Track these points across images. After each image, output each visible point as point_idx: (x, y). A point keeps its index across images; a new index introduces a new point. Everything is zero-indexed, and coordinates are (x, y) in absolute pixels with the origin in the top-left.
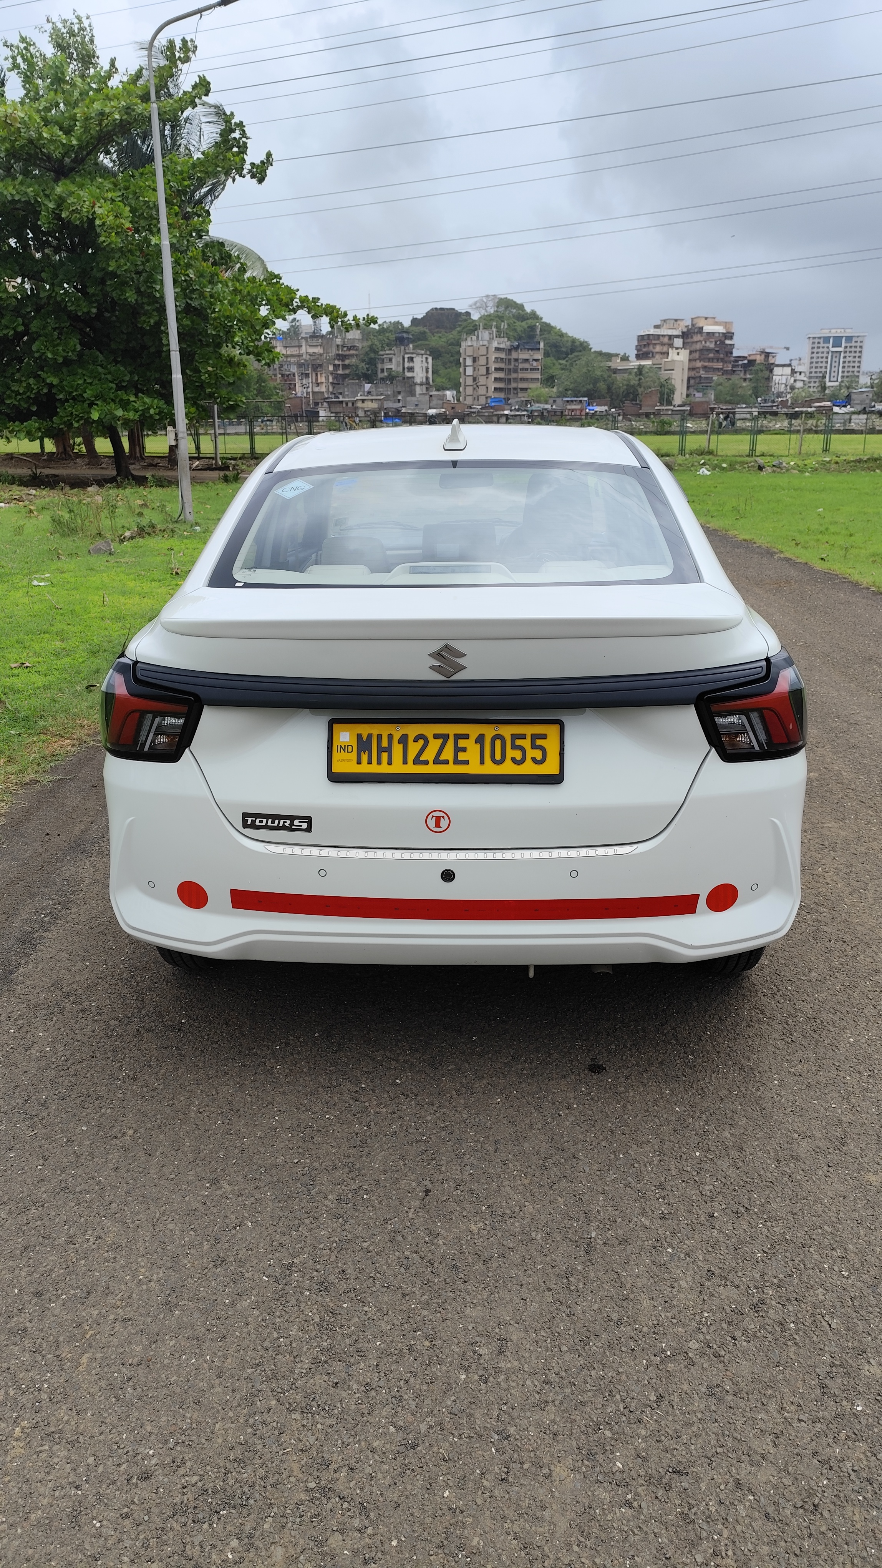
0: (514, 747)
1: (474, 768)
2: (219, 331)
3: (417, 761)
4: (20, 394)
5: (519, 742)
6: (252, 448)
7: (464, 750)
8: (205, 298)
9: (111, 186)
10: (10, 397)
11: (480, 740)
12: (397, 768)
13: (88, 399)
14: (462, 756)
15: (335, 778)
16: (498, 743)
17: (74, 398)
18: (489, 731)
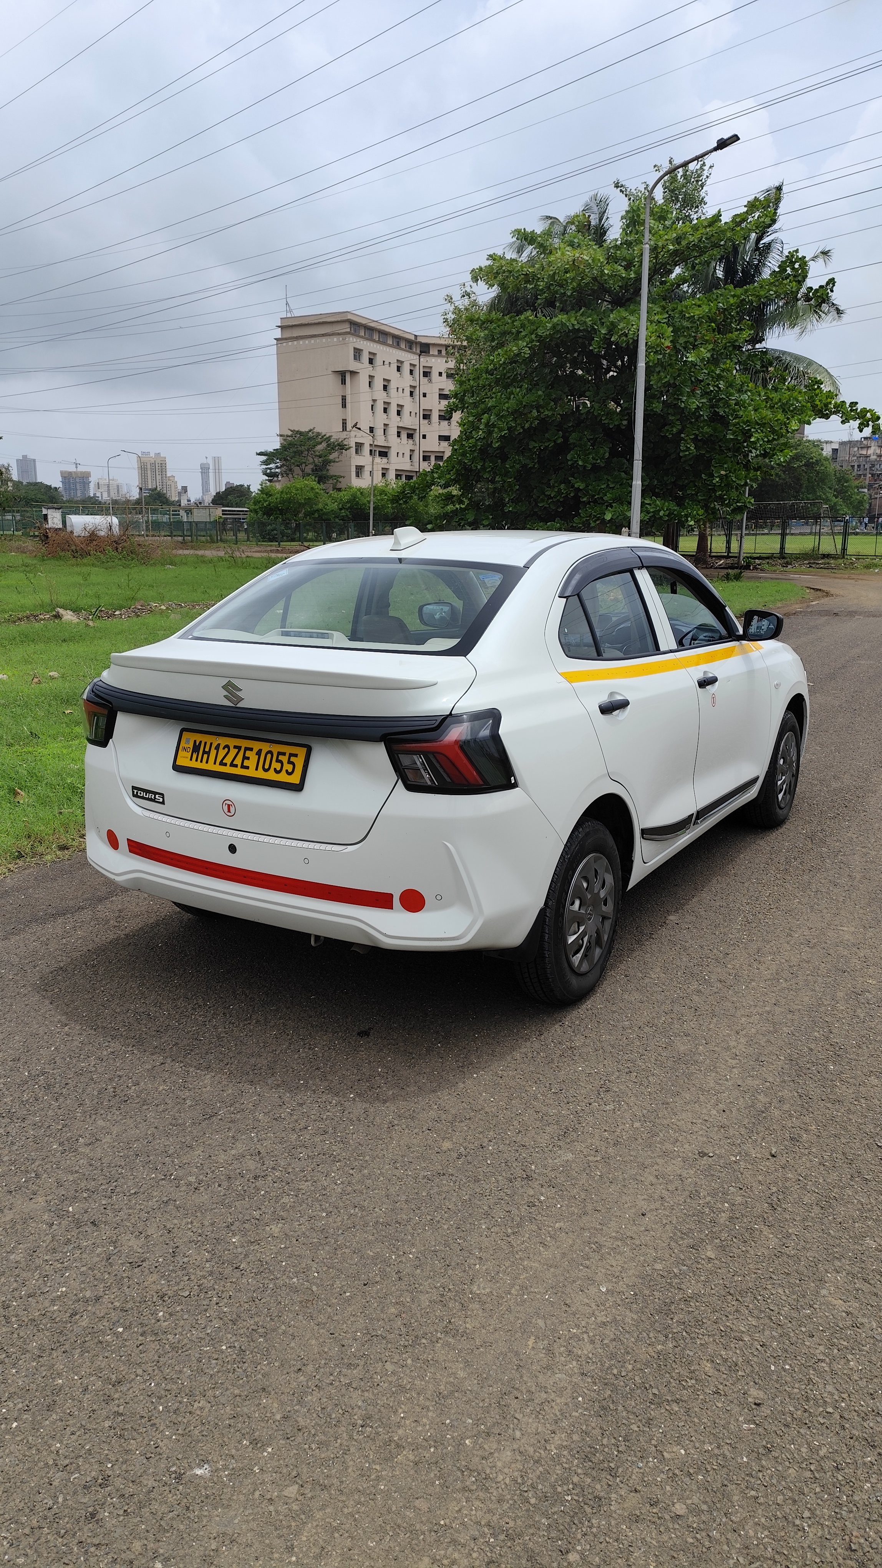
0: (278, 761)
1: (251, 773)
2: (737, 435)
3: (222, 763)
4: (552, 498)
5: (281, 757)
6: (782, 548)
7: (248, 758)
8: (729, 406)
9: (659, 310)
10: (543, 501)
11: (259, 753)
12: (210, 766)
13: (607, 502)
14: (246, 763)
15: (177, 768)
16: (269, 756)
17: (595, 501)
18: (265, 747)
